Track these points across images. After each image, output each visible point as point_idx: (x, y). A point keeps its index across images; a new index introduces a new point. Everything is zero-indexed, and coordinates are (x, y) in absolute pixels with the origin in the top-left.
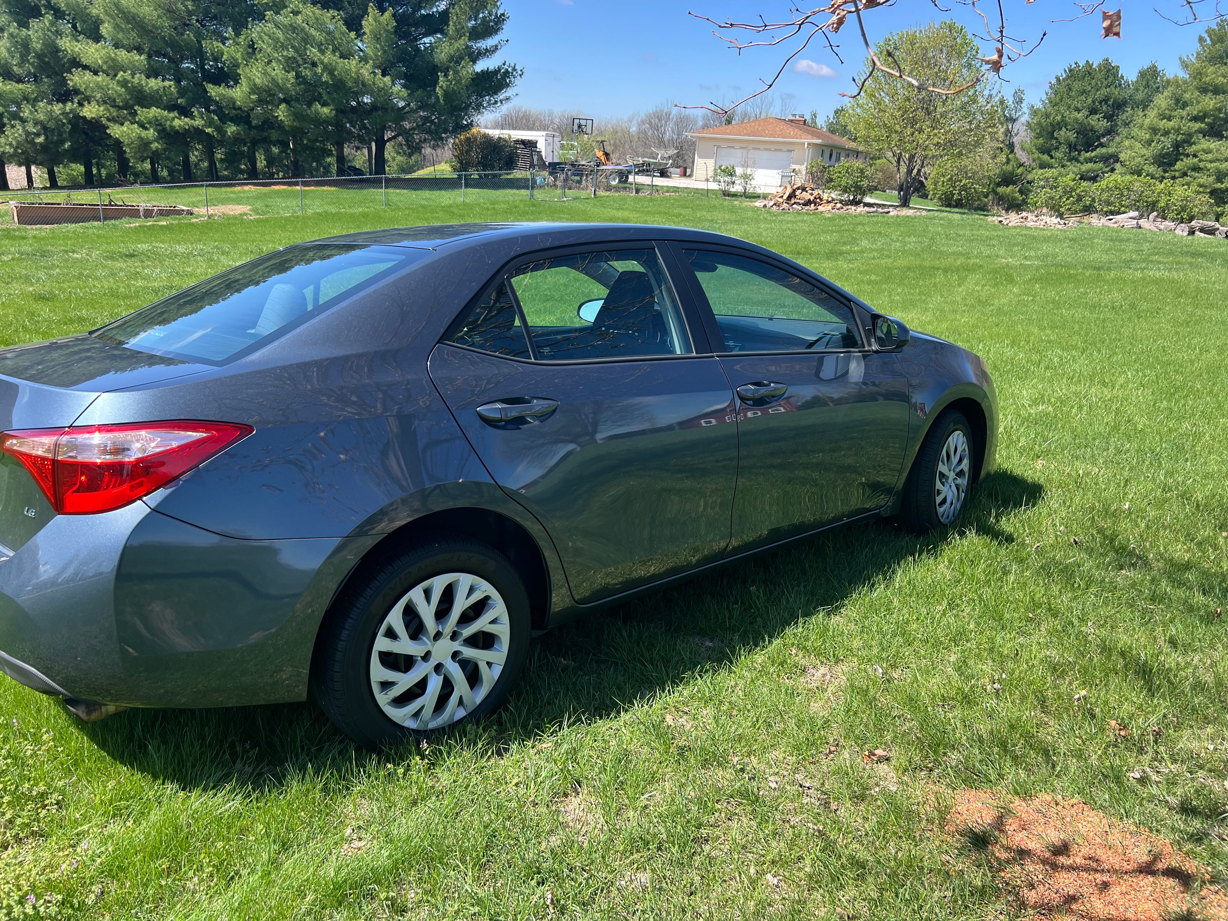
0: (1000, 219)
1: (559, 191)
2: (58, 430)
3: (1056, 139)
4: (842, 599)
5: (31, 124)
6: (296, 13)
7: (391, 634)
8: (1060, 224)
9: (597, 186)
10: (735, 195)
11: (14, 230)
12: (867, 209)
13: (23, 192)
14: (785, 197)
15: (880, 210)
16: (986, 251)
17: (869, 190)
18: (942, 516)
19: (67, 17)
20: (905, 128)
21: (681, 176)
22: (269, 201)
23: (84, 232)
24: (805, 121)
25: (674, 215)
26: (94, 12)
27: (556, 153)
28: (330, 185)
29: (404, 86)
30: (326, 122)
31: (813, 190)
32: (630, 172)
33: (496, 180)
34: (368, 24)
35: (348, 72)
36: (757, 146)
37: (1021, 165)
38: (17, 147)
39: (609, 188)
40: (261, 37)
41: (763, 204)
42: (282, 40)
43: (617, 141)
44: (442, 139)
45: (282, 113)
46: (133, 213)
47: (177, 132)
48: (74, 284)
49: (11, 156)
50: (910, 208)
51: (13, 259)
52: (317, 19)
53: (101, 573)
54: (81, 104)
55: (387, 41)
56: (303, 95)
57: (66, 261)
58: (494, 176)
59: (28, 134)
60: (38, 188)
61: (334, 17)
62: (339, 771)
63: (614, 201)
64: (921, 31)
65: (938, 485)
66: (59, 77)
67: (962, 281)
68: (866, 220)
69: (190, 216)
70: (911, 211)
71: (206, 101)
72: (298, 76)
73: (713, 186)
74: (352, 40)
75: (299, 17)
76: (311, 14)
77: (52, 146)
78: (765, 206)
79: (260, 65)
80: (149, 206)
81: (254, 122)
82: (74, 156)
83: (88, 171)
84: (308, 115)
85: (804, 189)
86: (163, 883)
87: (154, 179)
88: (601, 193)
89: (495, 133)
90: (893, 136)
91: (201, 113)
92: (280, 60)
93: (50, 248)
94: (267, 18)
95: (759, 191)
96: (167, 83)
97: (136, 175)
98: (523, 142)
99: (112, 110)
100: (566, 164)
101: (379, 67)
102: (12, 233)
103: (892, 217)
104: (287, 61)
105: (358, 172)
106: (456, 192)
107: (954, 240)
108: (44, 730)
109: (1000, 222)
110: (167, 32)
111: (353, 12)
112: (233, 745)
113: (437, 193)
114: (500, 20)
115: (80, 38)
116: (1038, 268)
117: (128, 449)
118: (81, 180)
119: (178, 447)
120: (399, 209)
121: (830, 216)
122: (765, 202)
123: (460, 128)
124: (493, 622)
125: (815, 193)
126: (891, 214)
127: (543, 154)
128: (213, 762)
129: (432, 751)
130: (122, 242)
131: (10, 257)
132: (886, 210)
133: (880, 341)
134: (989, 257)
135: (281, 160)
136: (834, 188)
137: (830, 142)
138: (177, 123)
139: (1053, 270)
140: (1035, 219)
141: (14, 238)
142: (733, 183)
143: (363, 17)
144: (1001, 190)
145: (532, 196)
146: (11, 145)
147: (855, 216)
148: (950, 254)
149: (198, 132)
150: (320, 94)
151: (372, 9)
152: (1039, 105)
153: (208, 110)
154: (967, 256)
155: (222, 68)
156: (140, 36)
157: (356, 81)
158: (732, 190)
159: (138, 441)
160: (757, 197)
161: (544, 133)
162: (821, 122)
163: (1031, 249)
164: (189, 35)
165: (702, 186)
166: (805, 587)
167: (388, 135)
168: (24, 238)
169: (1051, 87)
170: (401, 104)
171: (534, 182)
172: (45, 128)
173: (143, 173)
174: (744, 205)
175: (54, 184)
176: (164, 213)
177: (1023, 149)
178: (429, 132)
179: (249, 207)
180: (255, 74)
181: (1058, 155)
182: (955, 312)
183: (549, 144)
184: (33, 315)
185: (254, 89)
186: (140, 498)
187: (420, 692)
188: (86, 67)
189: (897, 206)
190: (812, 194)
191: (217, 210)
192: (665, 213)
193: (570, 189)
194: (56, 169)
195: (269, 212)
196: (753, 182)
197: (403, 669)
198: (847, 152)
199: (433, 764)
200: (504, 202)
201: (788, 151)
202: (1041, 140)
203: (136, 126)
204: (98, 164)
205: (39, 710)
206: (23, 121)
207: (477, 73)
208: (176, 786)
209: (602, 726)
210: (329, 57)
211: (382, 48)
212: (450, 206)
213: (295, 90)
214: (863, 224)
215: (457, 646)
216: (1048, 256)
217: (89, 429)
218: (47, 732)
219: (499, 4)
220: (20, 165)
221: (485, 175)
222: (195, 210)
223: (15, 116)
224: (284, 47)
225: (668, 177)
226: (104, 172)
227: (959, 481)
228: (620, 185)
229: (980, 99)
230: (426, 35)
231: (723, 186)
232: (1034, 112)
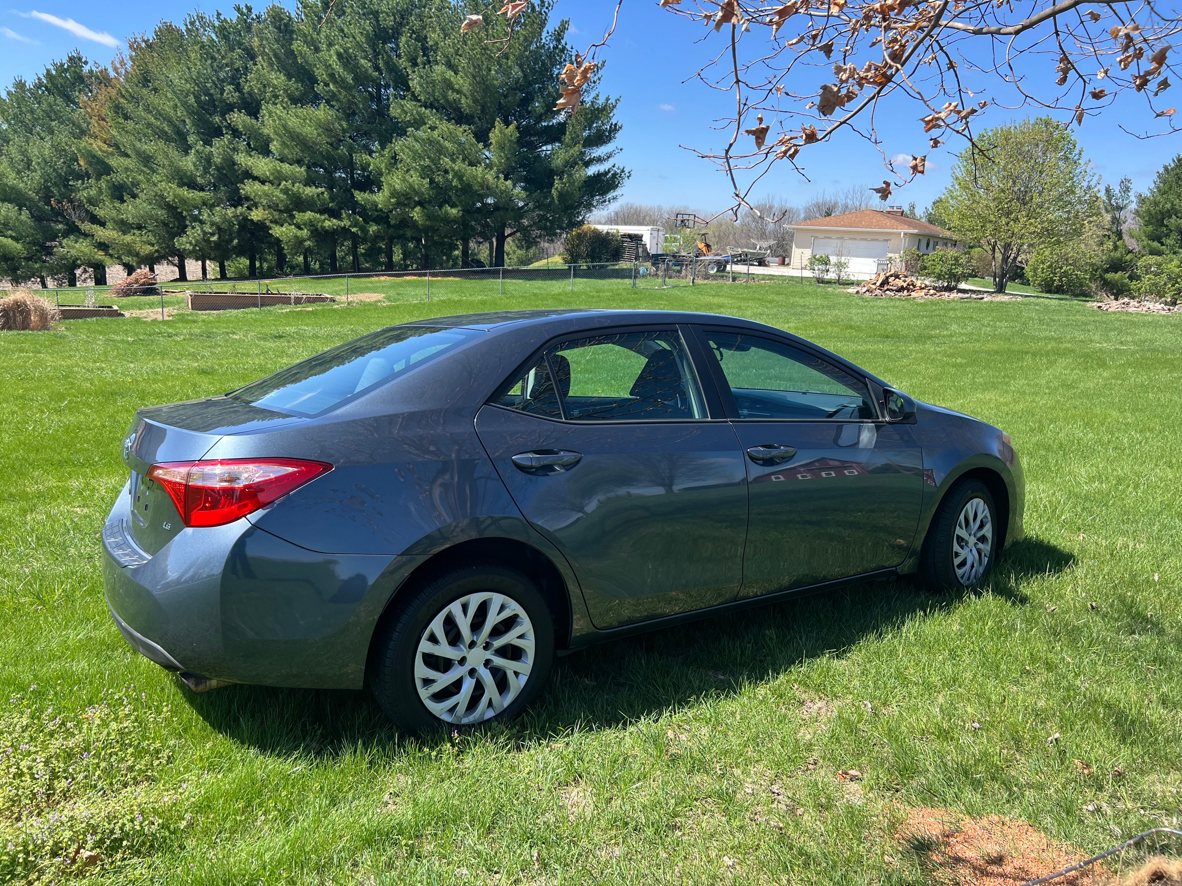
0: (1099, 304)
1: (660, 280)
2: (191, 463)
3: (1167, 226)
4: (849, 645)
5: (208, 225)
6: (433, 128)
7: (433, 639)
8: (1164, 310)
9: (695, 276)
10: (829, 282)
11: (188, 315)
12: (960, 295)
13: (198, 283)
14: (878, 284)
15: (974, 296)
16: (1080, 336)
17: (964, 277)
18: (962, 577)
19: (244, 137)
20: (1000, 218)
21: (780, 265)
22: (401, 290)
23: (244, 317)
24: (903, 212)
25: (767, 301)
26: (266, 131)
27: (659, 245)
28: (454, 276)
29: (524, 189)
30: (455, 221)
31: (906, 277)
32: (727, 262)
33: (603, 270)
34: (494, 136)
35: (475, 177)
36: (854, 236)
37: (1130, 252)
38: (196, 245)
39: (707, 277)
40: (402, 150)
41: (855, 290)
42: (420, 151)
43: (722, 234)
44: (555, 234)
45: (416, 214)
46: (285, 300)
47: (327, 232)
48: (231, 361)
49: (190, 252)
50: (1007, 294)
51: (184, 339)
52: (451, 133)
53: (213, 575)
54: (249, 208)
55: (510, 150)
56: (435, 197)
57: (227, 341)
58: (602, 267)
59: (205, 233)
60: (210, 280)
61: (465, 131)
62: (384, 749)
63: (711, 288)
64: (1016, 127)
65: (956, 547)
66: (234, 186)
67: (1052, 363)
68: (959, 305)
69: (332, 303)
70: (1007, 297)
71: (353, 205)
72: (432, 181)
73: (808, 274)
74: (480, 150)
75: (436, 132)
76: (446, 129)
77: (223, 244)
78: (858, 292)
79: (400, 174)
80: (299, 294)
81: (393, 222)
82: (240, 252)
83: (252, 265)
84: (438, 215)
85: (897, 276)
86: (238, 818)
87: (306, 271)
88: (699, 281)
89: (604, 228)
90: (988, 225)
91: (349, 216)
92: (416, 169)
93: (214, 330)
94: (408, 133)
95: (852, 278)
96: (320, 190)
97: (293, 268)
98: (631, 237)
99: (275, 213)
100: (667, 255)
101: (503, 173)
102: (186, 317)
103: (986, 303)
104: (423, 170)
105: (480, 264)
106: (566, 282)
107: (1047, 325)
108: (165, 704)
109: (1100, 307)
110: (325, 148)
111: (482, 125)
112: (304, 726)
113: (549, 282)
114: (615, 129)
115: (253, 153)
116: (1133, 354)
117: (239, 479)
118: (246, 272)
119: (276, 478)
120: (513, 297)
121: (922, 301)
122: (859, 289)
123: (573, 224)
124: (521, 637)
125: (908, 280)
126: (985, 300)
127: (648, 246)
128: (287, 734)
129: (461, 740)
130: (274, 325)
131: (182, 337)
132: (980, 296)
133: (892, 413)
134: (1082, 341)
135: (416, 254)
136: (928, 275)
137: (927, 232)
138: (327, 224)
139: (1149, 354)
140: (1137, 305)
141: (187, 322)
142: (828, 271)
143: (490, 129)
144: (1109, 276)
145: (634, 284)
146: (190, 243)
147: (948, 302)
148: (1041, 339)
149: (345, 231)
150: (450, 197)
151: (498, 123)
152: (1146, 193)
153: (354, 212)
154: (1058, 340)
155: (368, 176)
156: (302, 151)
157: (481, 186)
158: (826, 277)
159: (246, 472)
160: (852, 284)
161: (650, 228)
162: (919, 212)
163: (1128, 334)
164: (343, 150)
165: (797, 273)
166: (817, 633)
167: (508, 231)
168: (195, 322)
169: (1159, 177)
170: (521, 204)
171: (637, 271)
172: (219, 229)
173: (298, 266)
174: (837, 292)
175: (223, 276)
176: (311, 300)
177: (1132, 236)
178: (545, 228)
179: (383, 295)
180: (395, 182)
181: (1169, 241)
182: (1036, 394)
183: (654, 238)
184: (195, 386)
185: (394, 193)
186: (245, 516)
187: (456, 691)
188: (255, 178)
189: (993, 293)
190: (905, 281)
191: (354, 298)
192: (759, 299)
193: (670, 277)
194: (226, 264)
195: (399, 299)
196: (846, 270)
197: (442, 669)
198: (945, 241)
199: (462, 752)
200: (608, 291)
201: (885, 240)
202: (1150, 228)
203: (293, 227)
204: (260, 258)
205: (163, 689)
206: (202, 222)
207: (589, 177)
208: (256, 750)
209: (610, 734)
210: (459, 165)
211: (506, 155)
212: (560, 294)
213: (428, 194)
214: (954, 310)
215: (488, 655)
216: (1145, 341)
217: (213, 462)
218: (167, 706)
219: (611, 115)
220: (197, 260)
221: (593, 266)
222: (337, 298)
223: (196, 219)
224: (421, 157)
225: (766, 265)
226: (265, 265)
227: (980, 545)
228: (718, 274)
229: (1077, 191)
230: (546, 143)
231: (817, 274)
232: (1142, 201)
